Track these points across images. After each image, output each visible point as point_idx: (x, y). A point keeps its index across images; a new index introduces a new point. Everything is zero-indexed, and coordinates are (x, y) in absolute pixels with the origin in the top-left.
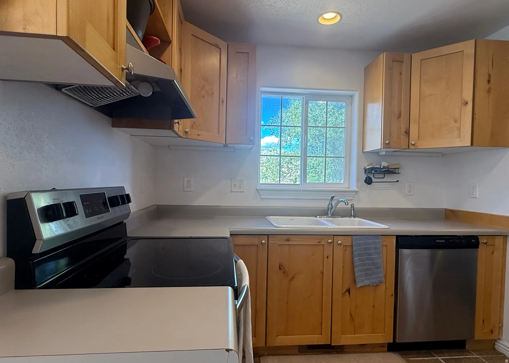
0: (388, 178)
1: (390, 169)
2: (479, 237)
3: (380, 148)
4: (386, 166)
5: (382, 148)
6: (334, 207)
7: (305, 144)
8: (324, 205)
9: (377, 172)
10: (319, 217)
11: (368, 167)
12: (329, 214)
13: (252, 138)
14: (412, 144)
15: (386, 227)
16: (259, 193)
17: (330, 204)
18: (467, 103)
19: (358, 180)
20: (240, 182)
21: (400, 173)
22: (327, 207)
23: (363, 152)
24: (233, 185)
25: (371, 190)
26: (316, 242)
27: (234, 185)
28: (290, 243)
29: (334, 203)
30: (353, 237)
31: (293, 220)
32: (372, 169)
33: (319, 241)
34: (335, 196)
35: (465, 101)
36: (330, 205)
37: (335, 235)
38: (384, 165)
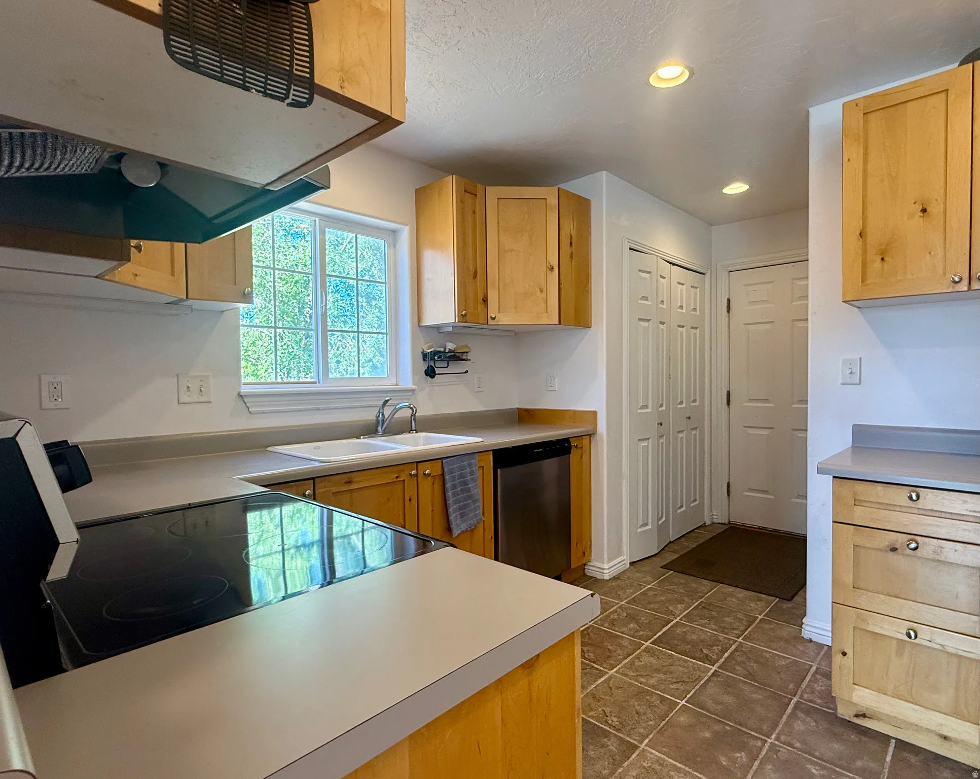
0: (454, 367)
1: (456, 354)
2: (570, 439)
3: (454, 321)
4: (453, 349)
5: (457, 321)
6: (387, 419)
7: (322, 306)
8: (369, 416)
9: (441, 358)
10: (363, 438)
11: (429, 351)
12: (380, 430)
13: (248, 289)
14: (491, 317)
15: (480, 439)
16: (246, 403)
17: (381, 414)
18: (552, 268)
19: (414, 373)
20: (201, 381)
21: (470, 360)
22: (375, 418)
23: (419, 326)
24: (183, 389)
25: (432, 386)
26: (391, 477)
27: (186, 387)
28: (354, 486)
29: (387, 412)
30: (444, 461)
31: (319, 448)
32: (435, 353)
33: (397, 475)
34: (391, 399)
35: (551, 266)
36: (381, 416)
37: (418, 462)
38: (450, 348)
